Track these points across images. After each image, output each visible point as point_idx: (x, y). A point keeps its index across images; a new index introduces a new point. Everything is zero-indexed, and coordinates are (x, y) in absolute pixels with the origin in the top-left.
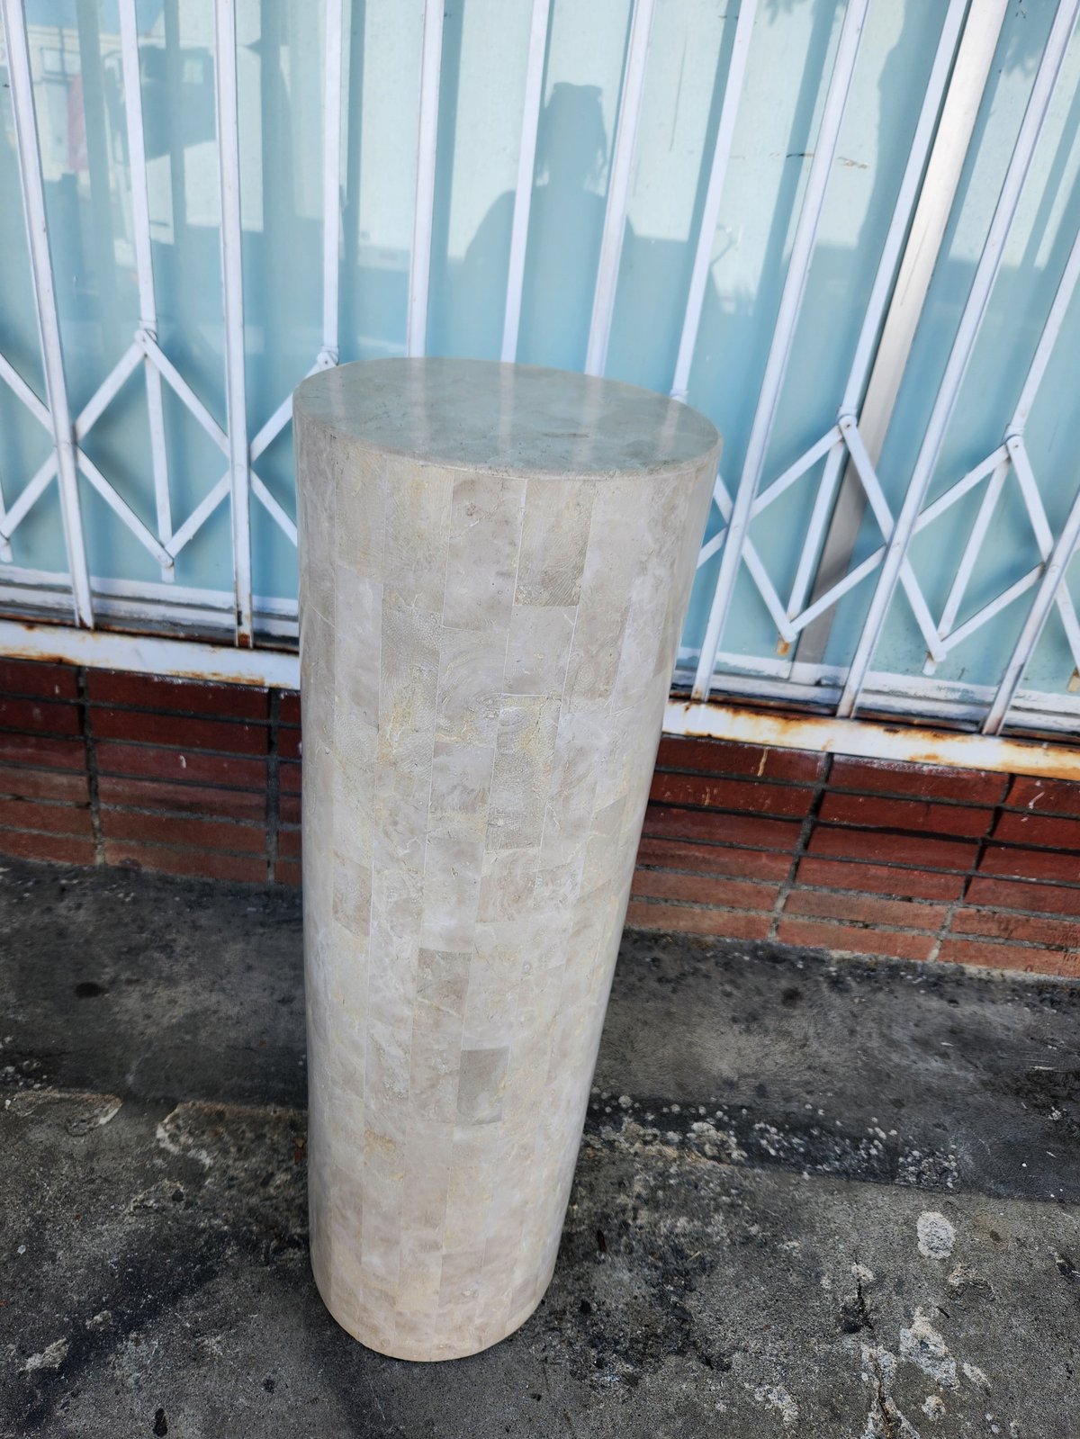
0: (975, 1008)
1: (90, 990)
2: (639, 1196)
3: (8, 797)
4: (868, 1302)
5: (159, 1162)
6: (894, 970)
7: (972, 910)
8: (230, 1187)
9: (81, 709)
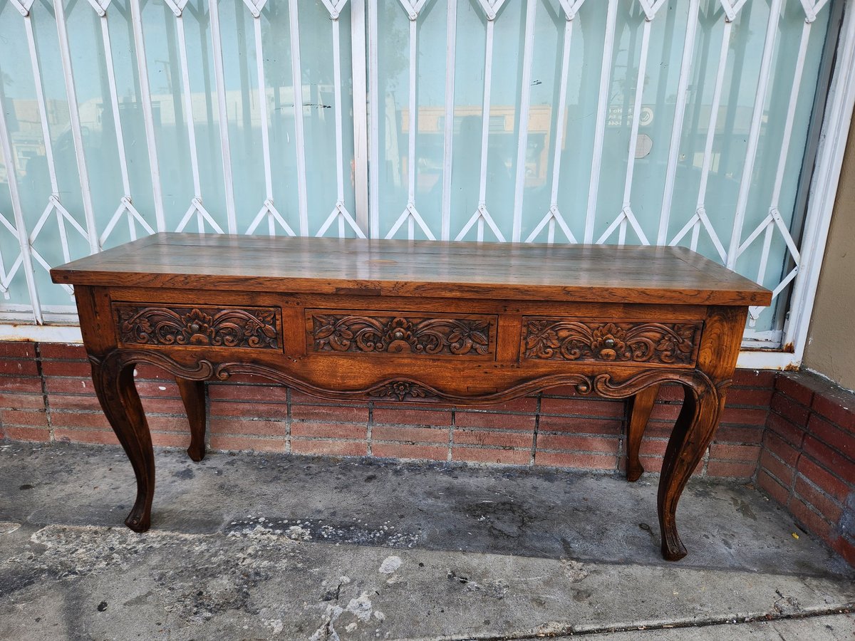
0: (466, 480)
1: (27, 487)
2: (250, 554)
3: (10, 409)
4: (341, 590)
5: (28, 546)
6: (431, 467)
7: (461, 430)
8: (55, 554)
9: (39, 363)
